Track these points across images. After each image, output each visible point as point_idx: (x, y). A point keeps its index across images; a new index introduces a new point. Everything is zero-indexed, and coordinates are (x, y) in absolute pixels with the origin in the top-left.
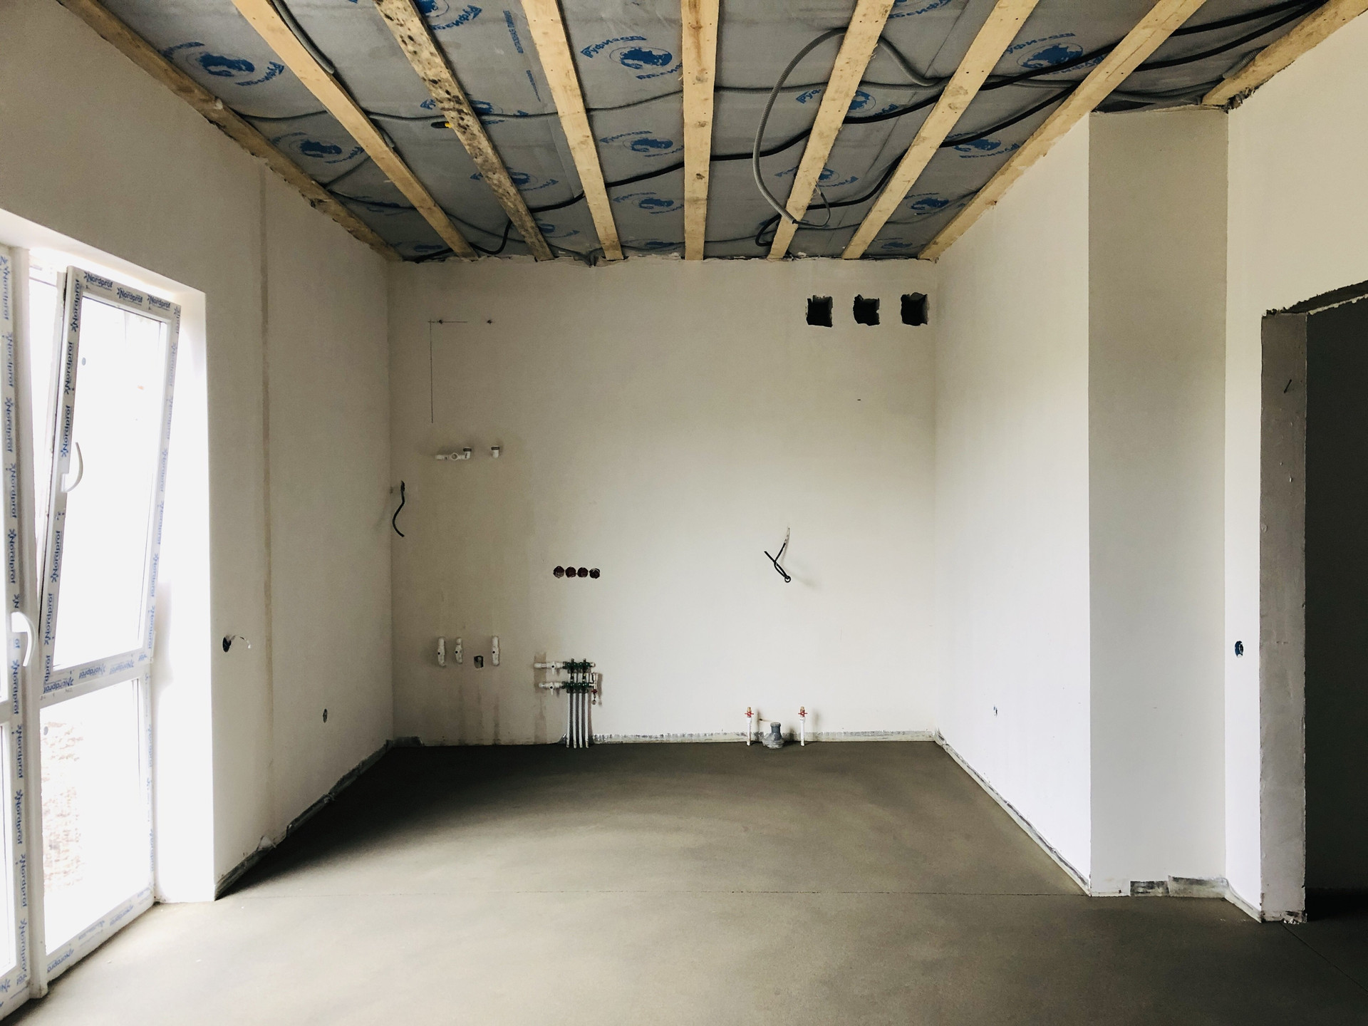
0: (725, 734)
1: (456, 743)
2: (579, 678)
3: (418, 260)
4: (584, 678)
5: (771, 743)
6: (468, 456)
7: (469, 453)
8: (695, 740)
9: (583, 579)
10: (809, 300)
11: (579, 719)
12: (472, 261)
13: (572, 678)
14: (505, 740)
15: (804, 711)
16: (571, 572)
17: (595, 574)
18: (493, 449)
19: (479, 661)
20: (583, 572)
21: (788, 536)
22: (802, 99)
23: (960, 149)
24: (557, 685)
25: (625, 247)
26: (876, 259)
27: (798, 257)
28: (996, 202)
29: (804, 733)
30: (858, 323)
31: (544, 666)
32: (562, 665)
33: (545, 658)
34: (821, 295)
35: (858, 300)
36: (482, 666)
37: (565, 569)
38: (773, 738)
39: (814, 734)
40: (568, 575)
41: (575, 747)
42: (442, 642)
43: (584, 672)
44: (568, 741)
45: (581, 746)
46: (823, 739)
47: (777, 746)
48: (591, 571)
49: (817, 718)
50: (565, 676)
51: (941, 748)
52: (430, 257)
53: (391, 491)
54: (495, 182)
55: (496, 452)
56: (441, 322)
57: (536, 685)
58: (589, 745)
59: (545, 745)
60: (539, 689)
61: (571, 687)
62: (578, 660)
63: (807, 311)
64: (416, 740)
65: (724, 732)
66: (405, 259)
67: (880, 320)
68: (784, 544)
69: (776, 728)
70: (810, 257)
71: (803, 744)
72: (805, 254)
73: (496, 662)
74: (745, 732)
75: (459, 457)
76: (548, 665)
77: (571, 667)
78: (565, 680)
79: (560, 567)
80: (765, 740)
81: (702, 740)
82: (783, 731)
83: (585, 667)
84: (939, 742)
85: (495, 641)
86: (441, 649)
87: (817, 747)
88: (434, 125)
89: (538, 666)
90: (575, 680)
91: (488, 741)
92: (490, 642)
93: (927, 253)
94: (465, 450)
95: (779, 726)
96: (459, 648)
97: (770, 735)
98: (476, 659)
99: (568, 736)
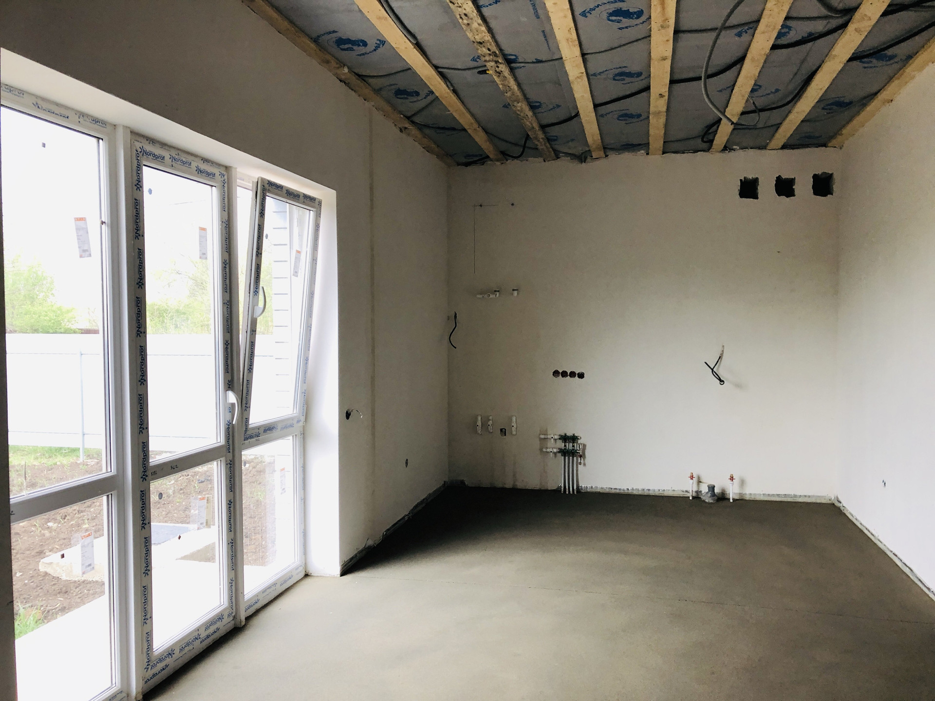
0: (674, 490)
1: (488, 486)
2: (570, 446)
3: (467, 164)
4: (573, 446)
5: (708, 499)
6: (497, 295)
7: (498, 293)
8: (651, 493)
9: (572, 379)
10: (741, 180)
11: (571, 474)
12: (502, 164)
13: (565, 446)
14: (520, 485)
15: (732, 477)
16: (564, 374)
17: (581, 376)
18: (513, 290)
19: (503, 432)
20: (573, 374)
21: (723, 351)
22: (739, 35)
23: (863, 63)
24: (555, 450)
25: (607, 149)
26: (793, 149)
27: (733, 149)
28: (892, 100)
29: (733, 492)
30: (779, 195)
31: (546, 437)
32: (558, 437)
33: (547, 430)
34: (750, 176)
35: (779, 179)
36: (505, 435)
37: (561, 372)
38: (709, 495)
39: (740, 494)
40: (563, 376)
41: (567, 493)
42: (479, 418)
43: (573, 443)
44: (563, 488)
45: (571, 493)
46: (747, 498)
47: (712, 501)
48: (578, 374)
49: (742, 483)
50: (560, 444)
51: (839, 508)
52: (475, 163)
53: (449, 318)
54: (519, 108)
55: (515, 293)
56: (481, 206)
57: (541, 450)
58: (577, 492)
59: (547, 491)
60: (543, 452)
61: (564, 452)
62: (569, 434)
63: (739, 188)
64: (462, 482)
65: (673, 489)
66: (459, 164)
67: (796, 193)
68: (720, 357)
69: (712, 488)
70: (742, 149)
71: (731, 501)
72: (738, 148)
73: (514, 433)
74: (688, 489)
75: (491, 296)
76: (549, 437)
77: (565, 438)
78: (561, 448)
79: (558, 371)
80: (704, 496)
81: (657, 493)
82: (717, 491)
83: (574, 439)
84: (837, 504)
85: (514, 419)
86: (479, 423)
87: (741, 503)
88: (480, 73)
89: (542, 436)
90: (567, 446)
91: (509, 485)
92: (510, 419)
93: (834, 142)
94: (495, 291)
95: (714, 487)
96: (490, 423)
97: (707, 493)
98: (501, 430)
99: (563, 486)
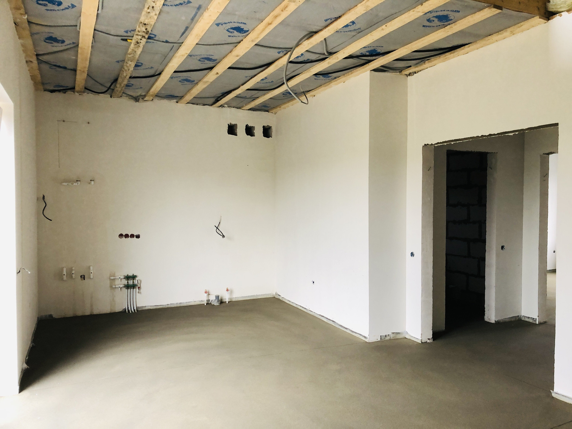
0: (195, 301)
1: (72, 316)
2: (131, 282)
3: (52, 91)
4: (133, 282)
5: (216, 303)
6: (79, 184)
7: (79, 182)
8: (182, 305)
9: (127, 239)
10: (228, 124)
11: (130, 299)
12: (80, 95)
13: (128, 282)
14: (96, 312)
15: (228, 289)
16: (127, 236)
17: (138, 237)
18: (91, 180)
19: (83, 277)
20: (132, 236)
21: (221, 219)
22: (279, 53)
23: (317, 77)
24: (122, 286)
26: (254, 111)
27: (224, 107)
28: (315, 96)
29: (227, 298)
30: (247, 135)
31: (115, 278)
32: (123, 277)
33: (115, 274)
34: (233, 123)
35: (247, 126)
36: (84, 279)
37: (124, 234)
38: (216, 301)
39: (230, 298)
40: (125, 237)
41: (131, 312)
42: (65, 269)
43: (133, 280)
44: (127, 310)
45: (133, 312)
46: (234, 300)
47: (218, 304)
48: (136, 236)
49: (232, 292)
50: (125, 282)
51: (279, 299)
52: (59, 91)
53: (38, 199)
54: (128, 65)
55: (93, 182)
56: (64, 121)
57: (111, 287)
58: (137, 311)
61: (128, 287)
62: (130, 274)
63: (228, 129)
64: (51, 316)
66: (45, 90)
67: (255, 135)
68: (220, 223)
69: (217, 297)
70: (228, 107)
71: (227, 303)
73: (92, 277)
74: (203, 300)
75: (74, 184)
76: (117, 278)
77: (128, 278)
78: (125, 284)
79: (122, 234)
80: (213, 302)
81: (185, 305)
82: (220, 298)
83: (134, 277)
84: (277, 297)
85: (91, 268)
86: (65, 273)
87: (233, 304)
88: (122, 40)
89: (112, 278)
90: (129, 283)
91: (88, 313)
92: (89, 268)
94: (77, 181)
96: (73, 272)
98: (81, 276)
99: (127, 308)
